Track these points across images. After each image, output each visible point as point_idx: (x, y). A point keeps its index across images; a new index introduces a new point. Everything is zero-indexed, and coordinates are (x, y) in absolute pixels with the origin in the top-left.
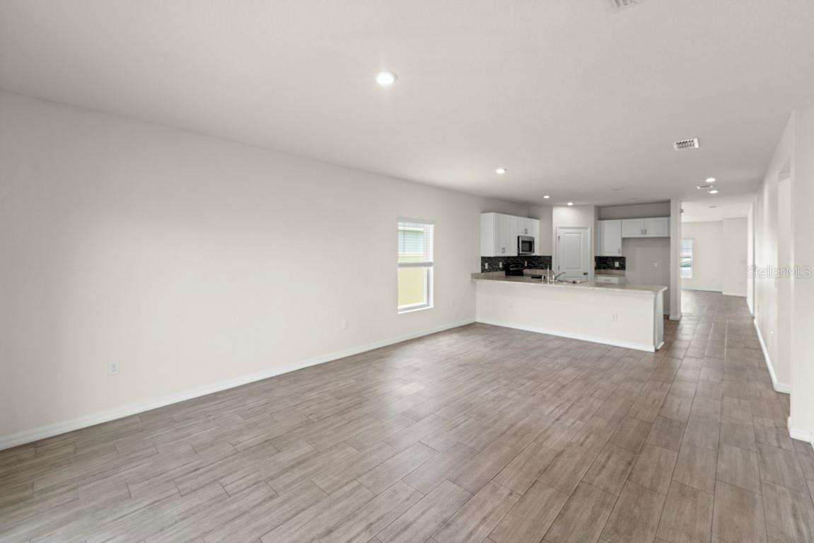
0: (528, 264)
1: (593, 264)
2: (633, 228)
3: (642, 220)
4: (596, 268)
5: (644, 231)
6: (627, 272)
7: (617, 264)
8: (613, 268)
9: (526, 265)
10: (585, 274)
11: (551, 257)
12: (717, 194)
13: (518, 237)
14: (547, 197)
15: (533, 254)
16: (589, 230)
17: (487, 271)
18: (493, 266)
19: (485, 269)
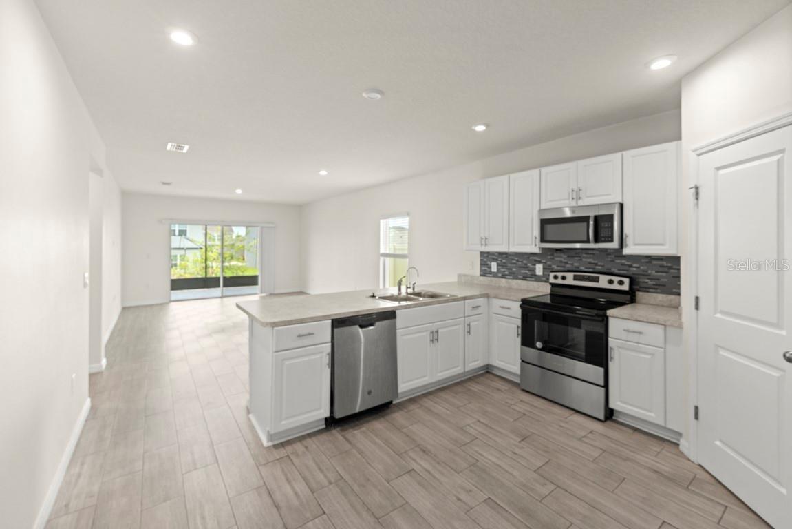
17: (495, 275)
18: (514, 269)
19: (491, 273)
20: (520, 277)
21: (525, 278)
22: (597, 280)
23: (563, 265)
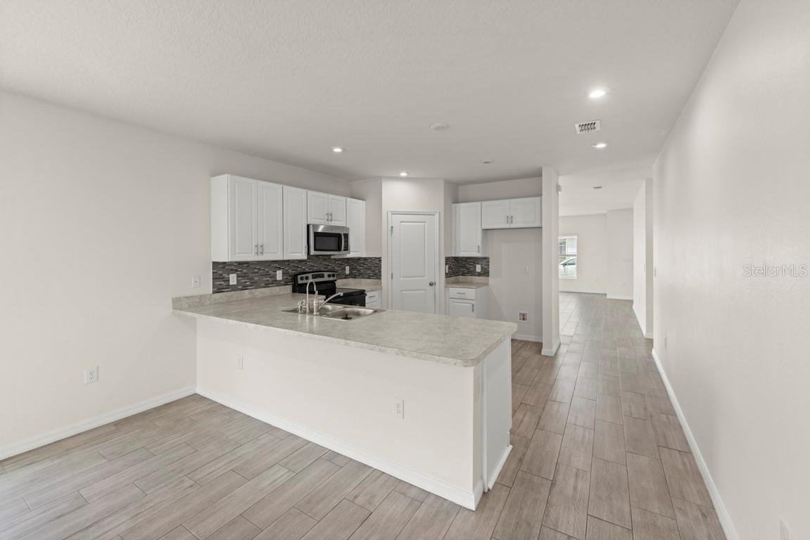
0: (351, 270)
1: (443, 269)
2: (496, 214)
3: (507, 201)
4: (447, 275)
5: (510, 219)
6: (491, 280)
7: (478, 268)
8: (473, 273)
9: (347, 272)
10: (431, 284)
11: (380, 259)
12: (605, 148)
13: (308, 226)
14: (338, 150)
15: (349, 256)
16: (437, 216)
17: (234, 288)
18: (256, 278)
19: (228, 286)
20: (263, 285)
21: (267, 286)
22: (322, 276)
23: (295, 268)
